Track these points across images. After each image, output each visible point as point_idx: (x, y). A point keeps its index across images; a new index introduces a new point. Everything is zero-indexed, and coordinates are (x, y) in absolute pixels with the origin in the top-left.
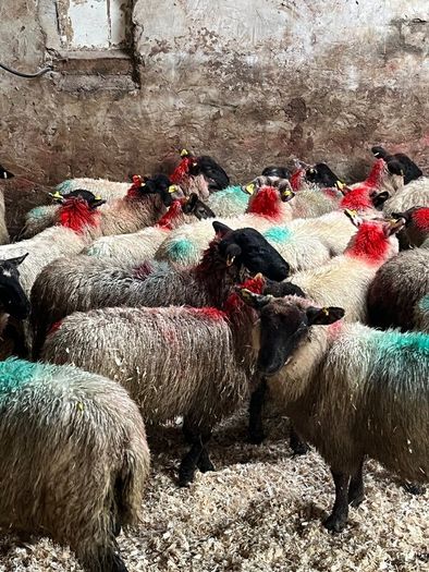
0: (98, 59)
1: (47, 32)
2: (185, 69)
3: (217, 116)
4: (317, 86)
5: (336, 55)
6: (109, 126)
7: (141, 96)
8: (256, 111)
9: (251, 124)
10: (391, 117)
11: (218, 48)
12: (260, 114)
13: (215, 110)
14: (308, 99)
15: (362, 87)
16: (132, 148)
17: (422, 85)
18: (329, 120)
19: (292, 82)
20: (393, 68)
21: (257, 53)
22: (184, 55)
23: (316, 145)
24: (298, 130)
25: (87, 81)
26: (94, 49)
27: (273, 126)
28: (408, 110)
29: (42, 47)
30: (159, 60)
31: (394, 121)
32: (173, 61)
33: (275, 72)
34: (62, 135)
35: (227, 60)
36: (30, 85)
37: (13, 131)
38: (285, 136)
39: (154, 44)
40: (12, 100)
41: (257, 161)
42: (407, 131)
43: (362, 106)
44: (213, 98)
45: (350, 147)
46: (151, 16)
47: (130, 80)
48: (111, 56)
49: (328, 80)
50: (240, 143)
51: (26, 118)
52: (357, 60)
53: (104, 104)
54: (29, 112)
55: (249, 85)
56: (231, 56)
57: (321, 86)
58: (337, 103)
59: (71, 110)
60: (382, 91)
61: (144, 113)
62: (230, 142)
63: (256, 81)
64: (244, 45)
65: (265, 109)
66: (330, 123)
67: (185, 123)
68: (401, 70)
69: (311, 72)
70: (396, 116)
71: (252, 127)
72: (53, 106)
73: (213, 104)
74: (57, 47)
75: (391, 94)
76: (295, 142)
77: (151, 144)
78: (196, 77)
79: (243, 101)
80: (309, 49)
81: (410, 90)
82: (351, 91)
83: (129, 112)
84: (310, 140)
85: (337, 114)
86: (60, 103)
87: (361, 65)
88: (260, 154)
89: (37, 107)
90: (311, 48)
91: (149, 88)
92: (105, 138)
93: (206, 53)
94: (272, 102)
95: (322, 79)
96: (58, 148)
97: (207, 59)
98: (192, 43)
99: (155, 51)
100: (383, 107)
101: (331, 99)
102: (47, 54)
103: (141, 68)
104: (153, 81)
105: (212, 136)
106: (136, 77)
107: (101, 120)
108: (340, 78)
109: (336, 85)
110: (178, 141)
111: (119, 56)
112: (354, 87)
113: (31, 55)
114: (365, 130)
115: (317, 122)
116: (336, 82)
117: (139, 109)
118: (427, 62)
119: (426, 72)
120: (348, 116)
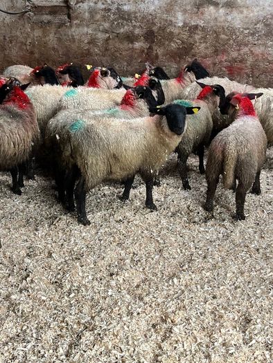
0: (52, 6)
2: (93, 12)
3: (108, 39)
4: (160, 23)
5: (171, 6)
6: (55, 42)
7: (71, 26)
8: (128, 37)
9: (126, 43)
10: (201, 43)
12: (130, 38)
13: (107, 35)
14: (156, 31)
15: (185, 25)
16: (66, 55)
17: (218, 24)
18: (167, 43)
19: (148, 21)
20: (202, 14)
21: (129, 4)
22: (92, 4)
23: (160, 57)
24: (150, 48)
25: (46, 18)
26: (51, 1)
27: (137, 45)
28: (210, 38)
30: (80, 7)
31: (203, 45)
32: (86, 8)
33: (138, 15)
34: (34, 46)
35: (114, 7)
36: (19, 19)
37: (11, 43)
38: (143, 51)
40: (11, 26)
41: (129, 64)
42: (209, 51)
43: (185, 36)
44: (106, 28)
45: (178, 59)
47: (66, 18)
48: (58, 4)
49: (166, 20)
50: (120, 54)
51: (17, 36)
52: (182, 9)
53: (53, 31)
54: (18, 34)
55: (125, 22)
56: (116, 6)
57: (162, 23)
58: (171, 33)
59: (38, 33)
60: (196, 27)
61: (72, 36)
62: (115, 53)
63: (129, 20)
65: (133, 36)
66: (168, 45)
67: (92, 42)
68: (207, 16)
69: (158, 15)
70: (204, 42)
71: (126, 45)
72: (29, 30)
73: (106, 31)
75: (201, 29)
76: (149, 55)
77: (76, 52)
78: (98, 17)
79: (122, 30)
80: (156, 2)
81: (212, 27)
82: (179, 27)
83: (65, 35)
84: (157, 54)
85: (171, 40)
86: (33, 29)
87: (185, 11)
88: (131, 61)
89: (22, 31)
90: (158, 1)
91: (75, 22)
92: (54, 49)
93: (103, 4)
94: (137, 31)
95: (164, 19)
96: (32, 53)
97: (103, 7)
99: (78, 3)
100: (197, 37)
101: (168, 30)
102: (27, 3)
103: (71, 11)
104: (77, 18)
105: (106, 50)
106: (69, 17)
107: (52, 38)
108: (173, 19)
109: (171, 23)
110: (89, 52)
111: (62, 4)
112: (181, 24)
113: (20, 3)
114: (187, 49)
115: (161, 44)
116: (171, 21)
117: (70, 33)
118: (222, 11)
119: (221, 17)
120: (178, 41)
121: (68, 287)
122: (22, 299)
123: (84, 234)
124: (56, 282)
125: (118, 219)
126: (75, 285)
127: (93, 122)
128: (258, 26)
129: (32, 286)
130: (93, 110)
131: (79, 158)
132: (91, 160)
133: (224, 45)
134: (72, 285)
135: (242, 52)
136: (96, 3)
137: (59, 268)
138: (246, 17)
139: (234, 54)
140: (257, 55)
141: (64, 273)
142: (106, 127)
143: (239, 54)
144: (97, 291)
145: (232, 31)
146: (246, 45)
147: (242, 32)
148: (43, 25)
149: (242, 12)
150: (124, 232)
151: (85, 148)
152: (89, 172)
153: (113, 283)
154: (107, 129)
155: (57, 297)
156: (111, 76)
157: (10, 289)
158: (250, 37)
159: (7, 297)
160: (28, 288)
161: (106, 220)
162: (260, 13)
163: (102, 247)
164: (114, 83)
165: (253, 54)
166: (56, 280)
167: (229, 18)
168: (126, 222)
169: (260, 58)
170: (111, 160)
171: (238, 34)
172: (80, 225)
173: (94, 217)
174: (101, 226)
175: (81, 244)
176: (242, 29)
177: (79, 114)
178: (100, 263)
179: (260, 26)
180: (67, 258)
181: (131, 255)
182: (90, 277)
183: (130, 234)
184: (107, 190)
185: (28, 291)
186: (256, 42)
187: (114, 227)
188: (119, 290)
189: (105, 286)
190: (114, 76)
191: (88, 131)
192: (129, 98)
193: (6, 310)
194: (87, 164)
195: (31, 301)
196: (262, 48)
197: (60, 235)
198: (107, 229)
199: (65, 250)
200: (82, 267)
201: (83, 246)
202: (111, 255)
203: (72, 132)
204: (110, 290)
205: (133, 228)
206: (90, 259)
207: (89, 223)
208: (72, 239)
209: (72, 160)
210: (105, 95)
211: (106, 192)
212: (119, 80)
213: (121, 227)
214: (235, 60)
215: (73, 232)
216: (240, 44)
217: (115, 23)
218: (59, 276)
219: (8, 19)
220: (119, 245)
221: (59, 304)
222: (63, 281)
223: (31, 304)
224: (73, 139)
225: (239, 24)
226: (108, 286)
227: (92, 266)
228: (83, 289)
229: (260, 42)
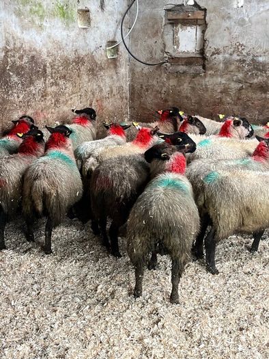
0: (188, 58)
1: (167, 44)
2: (227, 63)
3: (241, 88)
6: (189, 91)
7: (205, 76)
8: (262, 87)
9: (259, 93)
11: (244, 52)
12: (264, 88)
13: (241, 85)
16: (199, 103)
21: (264, 56)
22: (227, 56)
25: (182, 68)
26: (188, 52)
29: (163, 51)
30: (215, 58)
32: (222, 59)
34: (168, 94)
35: (249, 59)
36: (157, 70)
37: (147, 91)
39: (213, 50)
40: (149, 76)
41: (261, 113)
44: (240, 78)
46: (212, 36)
47: (201, 68)
48: (194, 56)
50: (253, 103)
51: (153, 85)
53: (188, 79)
54: (155, 83)
55: (259, 73)
56: (251, 57)
59: (173, 82)
61: (206, 85)
62: (247, 102)
63: (263, 70)
64: (258, 51)
65: (267, 86)
67: (225, 91)
71: (259, 95)
72: (165, 80)
73: (240, 81)
74: (171, 51)
77: (208, 101)
78: (233, 67)
79: (255, 81)
83: (199, 84)
86: (168, 78)
88: (263, 110)
89: (159, 80)
91: (209, 72)
92: (187, 97)
93: (238, 55)
96: (166, 101)
97: (238, 58)
98: (232, 50)
99: (213, 54)
102: (165, 55)
103: (206, 62)
104: (211, 69)
105: (239, 99)
106: (204, 67)
107: (186, 88)
110: (221, 100)
111: (198, 56)
113: (158, 55)
117: (203, 83)
121: (198, 336)
122: (154, 344)
123: (212, 284)
124: (186, 330)
125: (247, 271)
126: (205, 335)
127: (227, 174)
129: (164, 332)
130: (226, 160)
131: (211, 208)
132: (223, 211)
134: (202, 336)
136: (231, 55)
137: (189, 316)
141: (194, 323)
142: (241, 180)
144: (227, 345)
148: (178, 75)
150: (253, 285)
151: (218, 198)
152: (221, 223)
153: (243, 338)
154: (241, 182)
155: (188, 346)
156: (243, 125)
157: (142, 332)
159: (141, 340)
160: (159, 333)
161: (234, 271)
163: (232, 299)
164: (246, 132)
166: (186, 328)
168: (255, 274)
170: (244, 213)
172: (209, 273)
173: (223, 266)
174: (230, 277)
175: (210, 293)
177: (212, 164)
178: (230, 316)
180: (196, 307)
181: (261, 310)
182: (220, 330)
183: (259, 288)
184: (234, 239)
185: (159, 336)
187: (243, 280)
188: (250, 347)
189: (234, 341)
190: (246, 125)
191: (222, 183)
192: (262, 149)
193: (139, 353)
194: (219, 215)
195: (162, 347)
197: (189, 282)
198: (235, 281)
199: (194, 297)
200: (211, 317)
201: (211, 296)
202: (241, 308)
203: (207, 183)
204: (240, 346)
205: (263, 283)
206: (220, 311)
207: (217, 272)
208: (201, 288)
209: (204, 209)
210: (238, 146)
211: (234, 242)
212: (250, 130)
213: (250, 280)
215: (201, 280)
217: (250, 74)
218: (189, 325)
219: (146, 69)
220: (249, 298)
221: (189, 353)
222: (193, 330)
223: (163, 349)
224: (207, 190)
226: (238, 340)
227: (222, 318)
228: (213, 341)
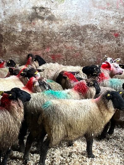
4: (7, 30)
5: (13, 19)
10: (34, 41)
14: (3, 35)
15: (23, 31)
17: (45, 30)
18: (12, 42)
20: (34, 24)
23: (7, 51)
28: (40, 39)
31: (36, 43)
42: (40, 47)
43: (24, 37)
45: (20, 52)
49: (10, 28)
52: (21, 21)
57: (8, 30)
58: (14, 36)
60: (31, 32)
66: (12, 44)
68: (37, 25)
69: (4, 25)
70: (36, 41)
75: (34, 33)
80: (3, 17)
81: (40, 32)
82: (19, 32)
84: (5, 49)
85: (14, 40)
87: (22, 23)
90: (4, 16)
95: (8, 27)
100: (31, 38)
101: (12, 34)
108: (15, 27)
109: (14, 30)
112: (20, 30)
114: (25, 46)
115: (7, 43)
116: (14, 28)
118: (46, 22)
119: (46, 26)
120: (19, 41)
128: (68, 31)
133: (49, 43)
135: (59, 46)
138: (61, 26)
139: (55, 48)
140: (69, 48)
143: (58, 48)
145: (53, 34)
146: (62, 42)
147: (59, 34)
149: (58, 23)
158: (64, 38)
162: (69, 23)
165: (66, 47)
167: (51, 27)
169: (70, 49)
171: (57, 36)
176: (58, 33)
179: (69, 31)
186: (67, 40)
196: (71, 44)
214: (55, 51)
216: (58, 42)
225: (57, 30)
229: (69, 40)
